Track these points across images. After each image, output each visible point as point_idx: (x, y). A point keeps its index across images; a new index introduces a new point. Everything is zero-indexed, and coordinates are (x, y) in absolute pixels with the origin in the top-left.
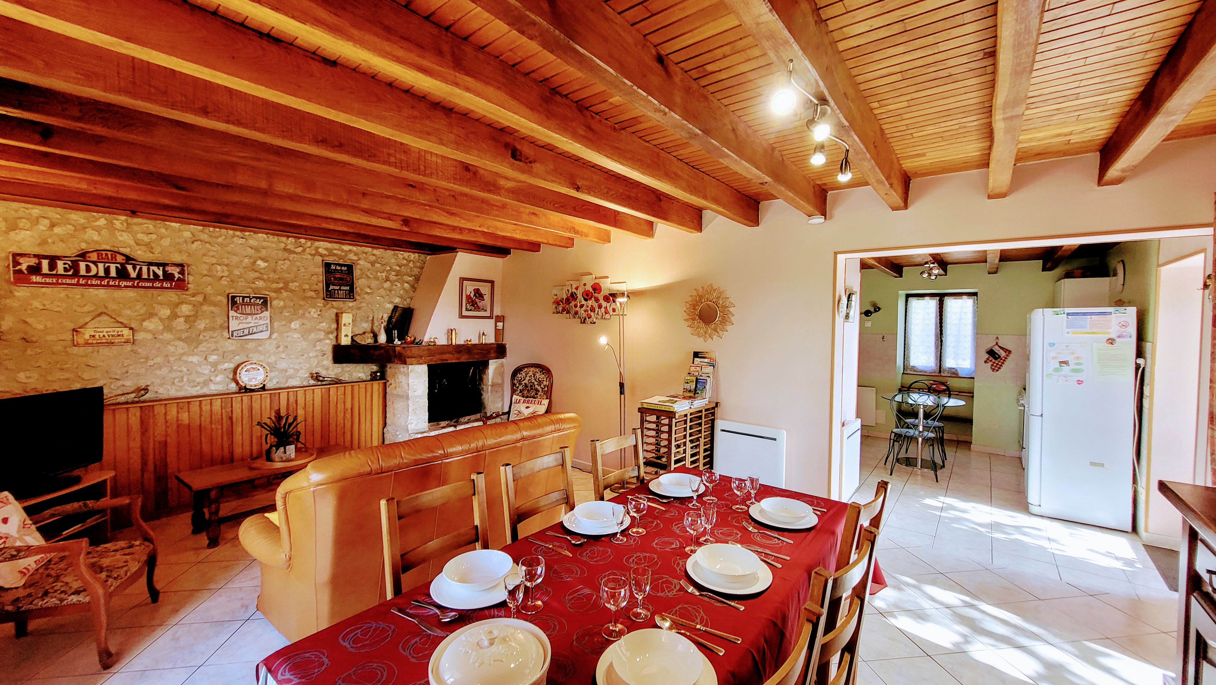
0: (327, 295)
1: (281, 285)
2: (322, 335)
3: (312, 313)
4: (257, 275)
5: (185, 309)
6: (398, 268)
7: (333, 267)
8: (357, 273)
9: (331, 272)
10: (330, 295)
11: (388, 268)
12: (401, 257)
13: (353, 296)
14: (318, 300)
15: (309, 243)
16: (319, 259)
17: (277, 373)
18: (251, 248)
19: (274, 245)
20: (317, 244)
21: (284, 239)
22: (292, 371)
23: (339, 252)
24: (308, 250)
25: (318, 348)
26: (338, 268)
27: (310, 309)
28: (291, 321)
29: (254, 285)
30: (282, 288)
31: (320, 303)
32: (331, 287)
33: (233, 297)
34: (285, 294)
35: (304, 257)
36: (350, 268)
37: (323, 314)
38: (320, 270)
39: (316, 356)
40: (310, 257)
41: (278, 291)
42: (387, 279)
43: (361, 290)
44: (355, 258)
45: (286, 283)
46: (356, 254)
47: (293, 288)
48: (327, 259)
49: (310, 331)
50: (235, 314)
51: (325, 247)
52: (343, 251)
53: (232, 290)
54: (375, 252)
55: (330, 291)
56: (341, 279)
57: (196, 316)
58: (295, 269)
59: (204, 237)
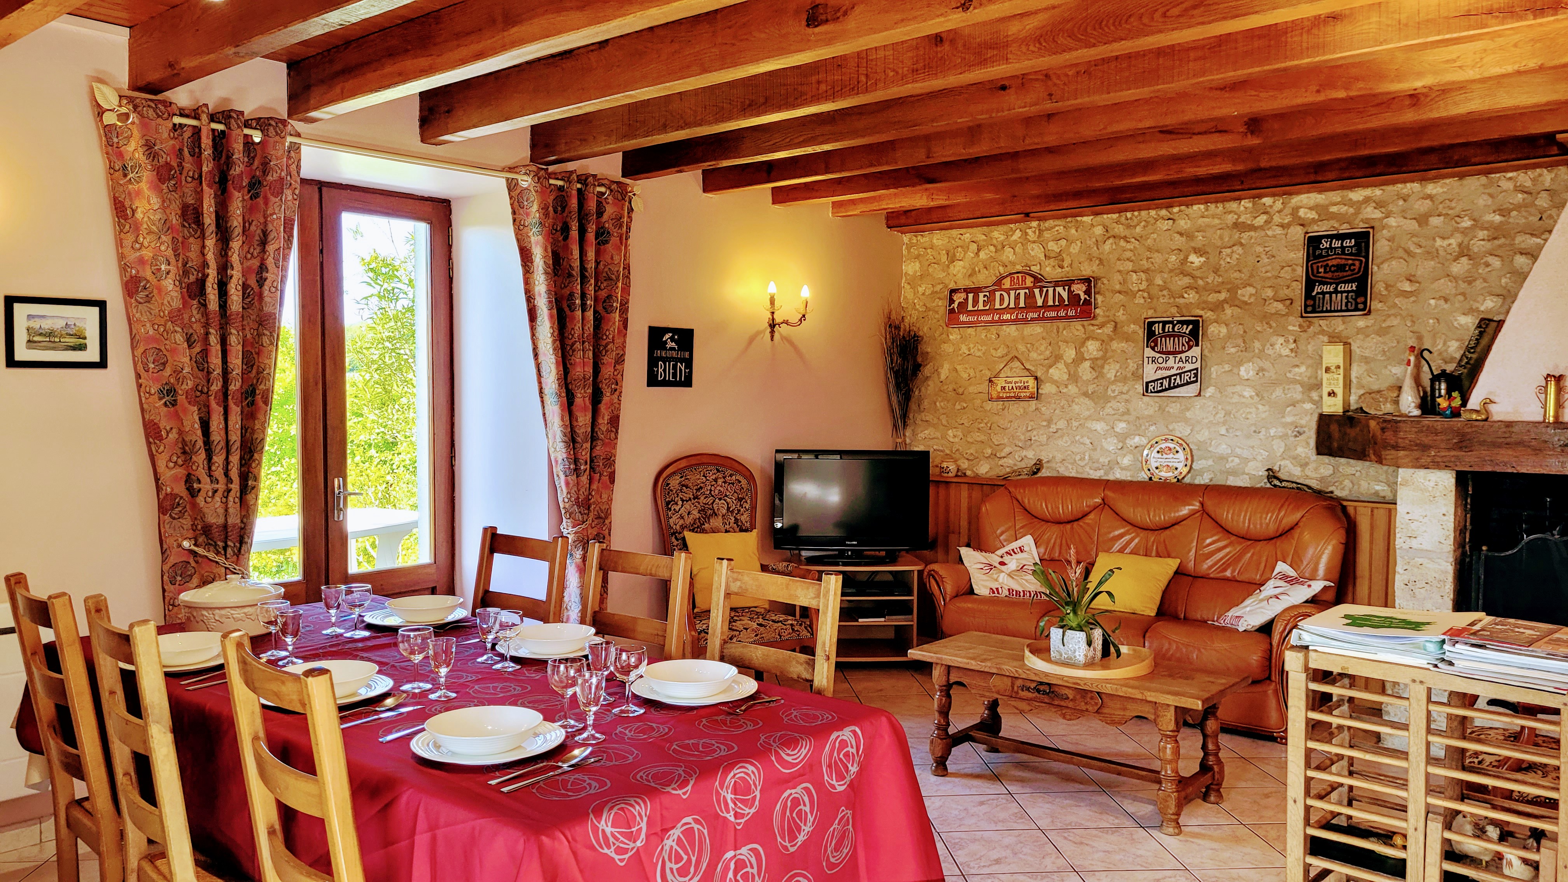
0: (1306, 306)
1: (1223, 296)
2: (1296, 392)
3: (1277, 347)
4: (1187, 280)
5: (1092, 348)
6: (1498, 218)
7: (1325, 244)
8: (1380, 247)
9: (1321, 256)
10: (1314, 306)
11: (1467, 223)
12: (1509, 185)
13: (1365, 303)
14: (1291, 318)
15: (1279, 205)
16: (1297, 234)
17: (1210, 462)
18: (1181, 234)
19: (1217, 221)
20: (1296, 200)
21: (1233, 205)
22: (1237, 460)
23: (1344, 209)
24: (1277, 219)
25: (1289, 419)
26: (1337, 244)
27: (1274, 339)
28: (1240, 363)
29: (1181, 301)
30: (1225, 301)
31: (1294, 324)
32: (1317, 289)
33: (1151, 324)
34: (1229, 311)
35: (1270, 233)
36: (1363, 239)
37: (1302, 347)
38: (1299, 256)
39: (1284, 437)
40: (1279, 231)
41: (1218, 307)
42: (1464, 252)
43: (1388, 287)
44: (1377, 214)
45: (1233, 290)
46: (1379, 205)
47: (1246, 299)
48: (1316, 228)
49: (1274, 383)
50: (1153, 354)
51: (1312, 203)
52: (1350, 203)
53: (1150, 313)
54: (1432, 188)
55: (1314, 298)
56: (1340, 268)
57: (1105, 358)
58: (1251, 260)
59: (1120, 230)
